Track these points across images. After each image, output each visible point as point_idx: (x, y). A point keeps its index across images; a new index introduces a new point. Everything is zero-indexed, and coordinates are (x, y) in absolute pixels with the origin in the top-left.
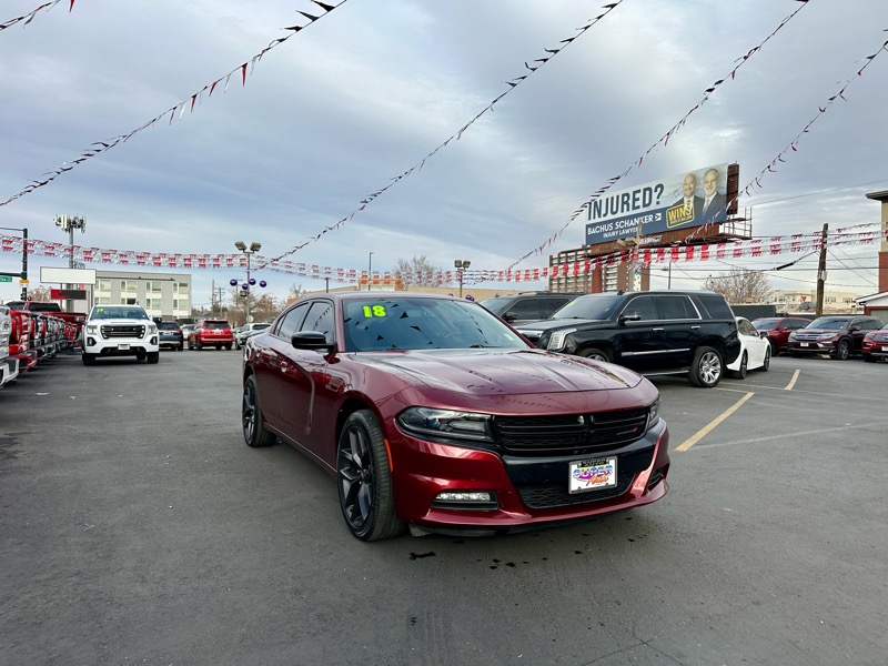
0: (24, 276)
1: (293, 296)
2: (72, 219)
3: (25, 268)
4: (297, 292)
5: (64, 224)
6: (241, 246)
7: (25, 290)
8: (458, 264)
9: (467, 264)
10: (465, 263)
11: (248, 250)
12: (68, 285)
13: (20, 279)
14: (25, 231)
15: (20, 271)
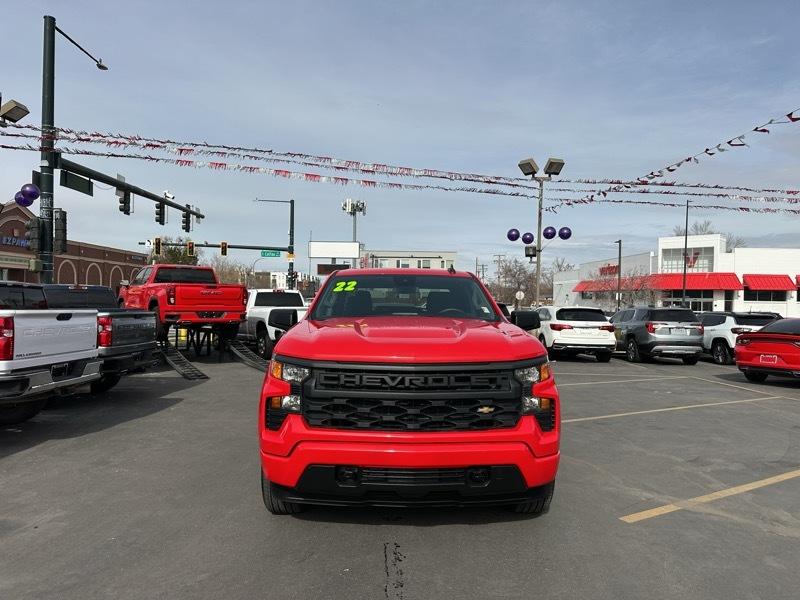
0: (291, 250)
2: (355, 203)
3: (292, 242)
5: (349, 209)
6: (528, 168)
7: (291, 264)
11: (541, 174)
12: (334, 259)
13: (287, 253)
14: (292, 202)
15: (287, 245)
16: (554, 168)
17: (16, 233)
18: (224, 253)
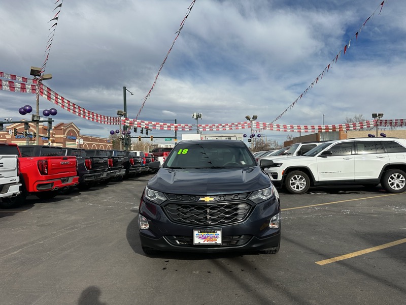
1: (288, 140)
2: (198, 114)
3: (176, 135)
4: (290, 138)
5: (195, 117)
6: (248, 118)
7: (176, 143)
8: (374, 116)
9: (380, 115)
10: (379, 115)
11: (251, 119)
13: (174, 139)
14: (176, 120)
15: (174, 136)
16: (255, 118)
17: (72, 135)
18: (152, 140)
